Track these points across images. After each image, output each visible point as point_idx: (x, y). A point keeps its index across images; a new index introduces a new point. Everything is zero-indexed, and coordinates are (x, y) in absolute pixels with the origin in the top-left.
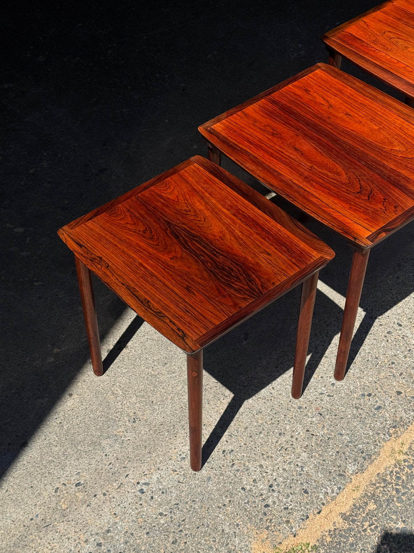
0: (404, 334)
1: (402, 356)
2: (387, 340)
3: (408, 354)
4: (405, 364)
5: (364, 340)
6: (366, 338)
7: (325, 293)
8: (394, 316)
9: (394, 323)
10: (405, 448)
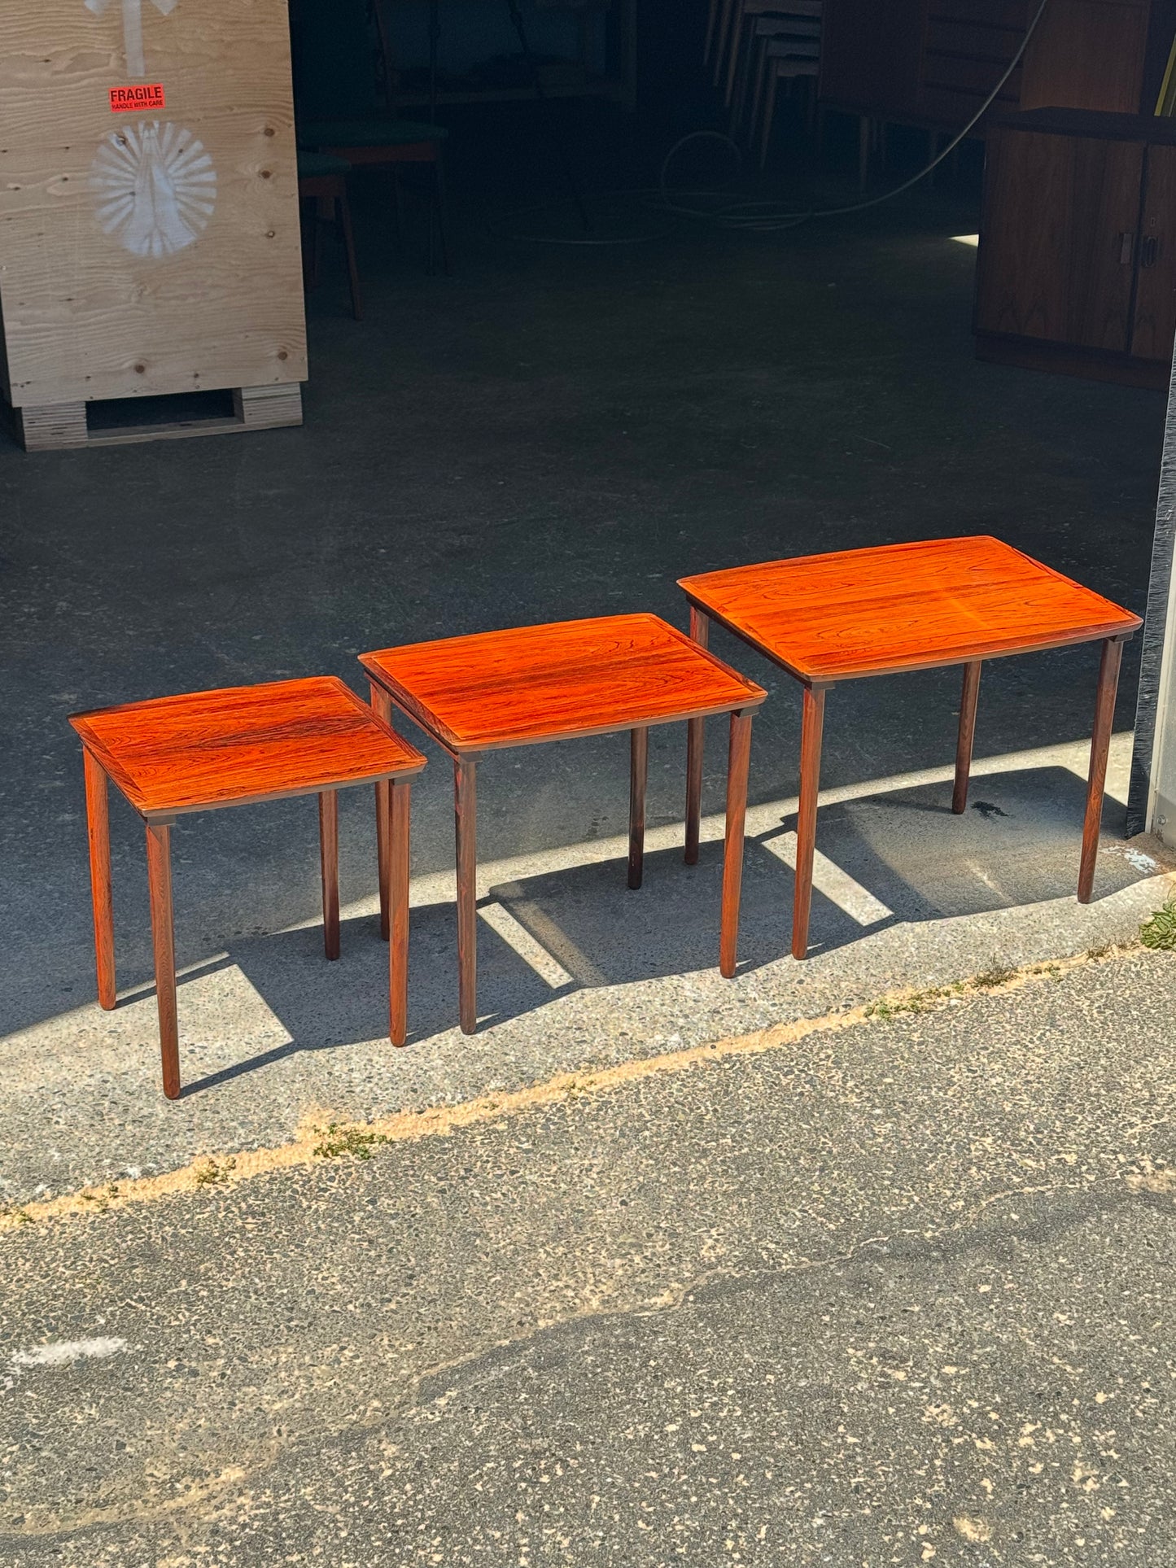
10: (593, 1088)
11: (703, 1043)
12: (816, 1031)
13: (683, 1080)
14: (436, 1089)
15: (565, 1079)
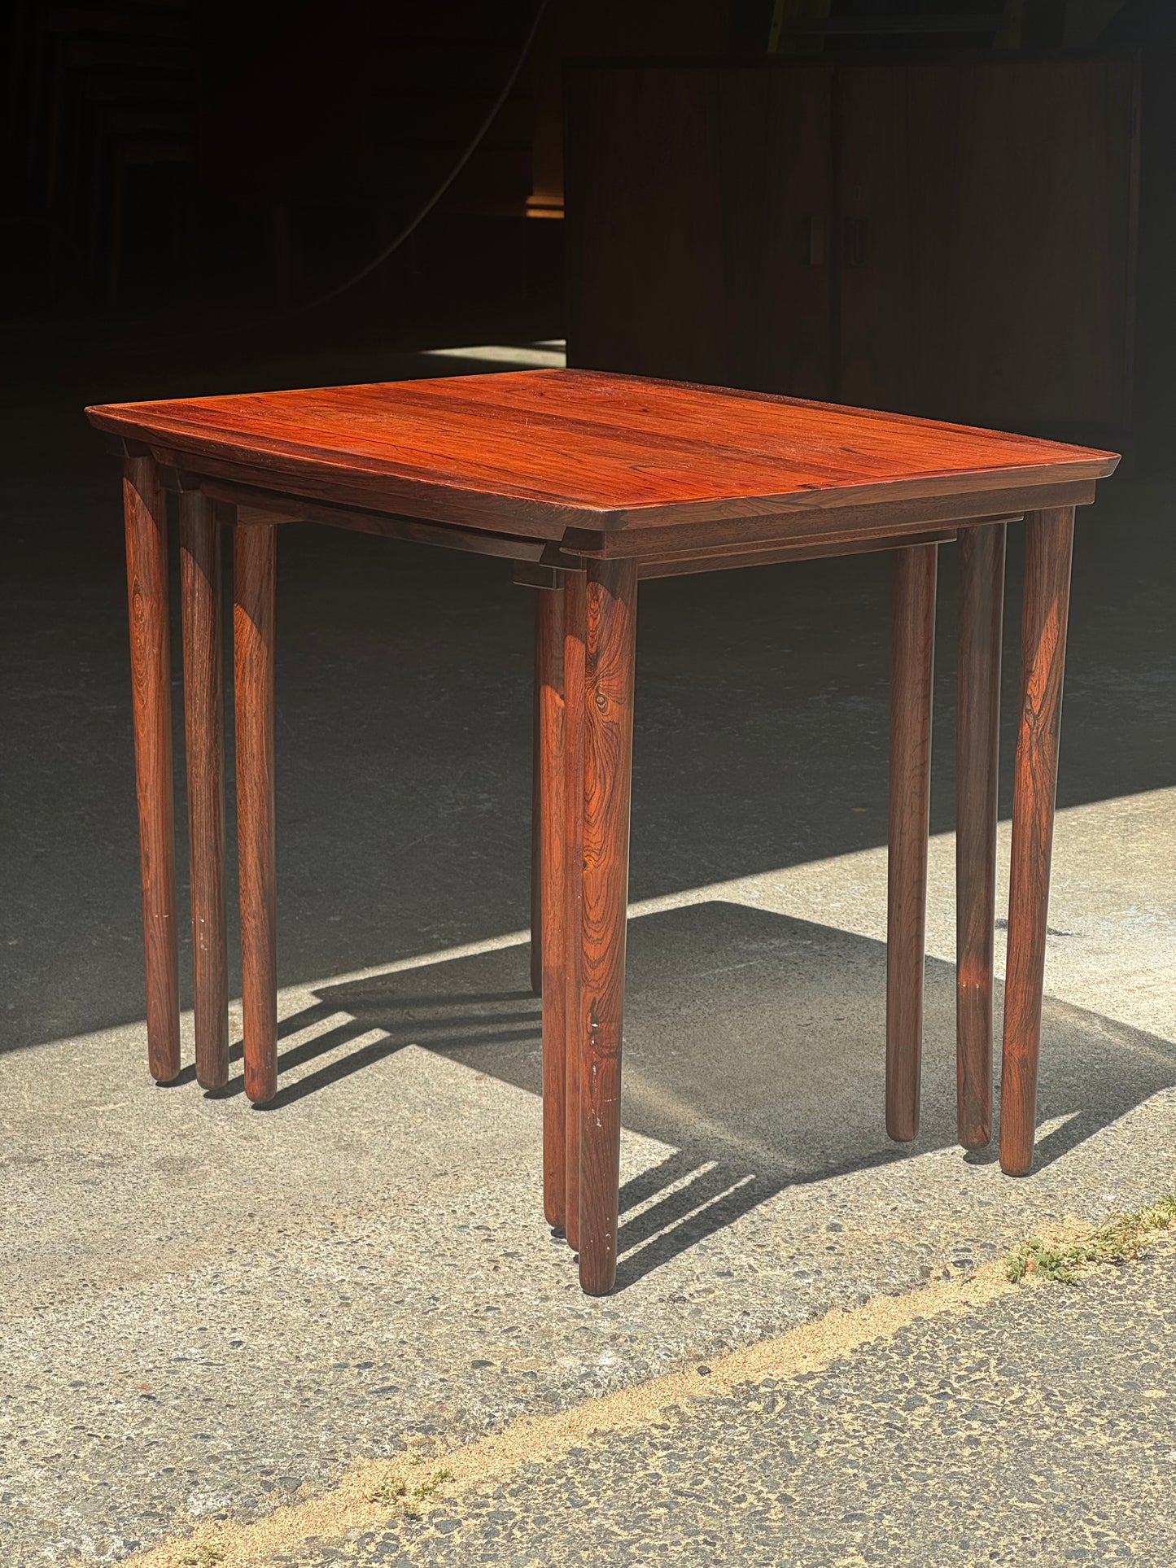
10: (448, 1490)
11: (678, 1365)
12: (917, 1319)
13: (667, 1447)
14: (48, 1531)
15: (375, 1474)
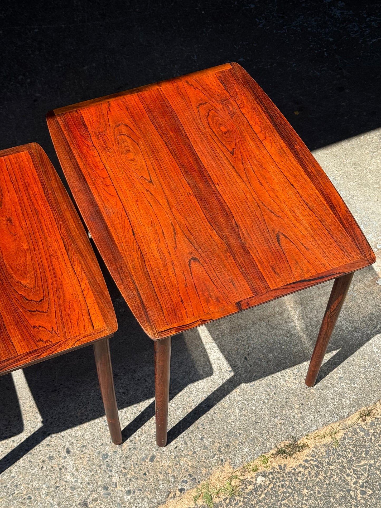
0: (65, 465)
1: (44, 493)
2: (43, 467)
3: (53, 491)
4: (41, 503)
5: (19, 459)
6: (22, 457)
7: (17, 388)
8: (70, 438)
9: (64, 447)
